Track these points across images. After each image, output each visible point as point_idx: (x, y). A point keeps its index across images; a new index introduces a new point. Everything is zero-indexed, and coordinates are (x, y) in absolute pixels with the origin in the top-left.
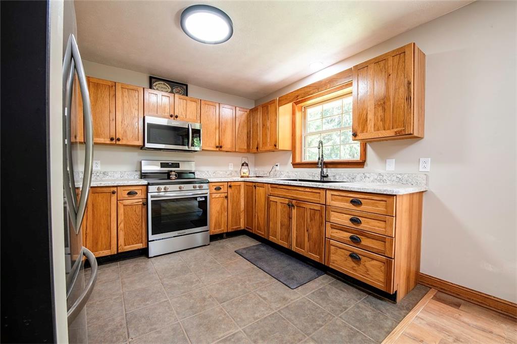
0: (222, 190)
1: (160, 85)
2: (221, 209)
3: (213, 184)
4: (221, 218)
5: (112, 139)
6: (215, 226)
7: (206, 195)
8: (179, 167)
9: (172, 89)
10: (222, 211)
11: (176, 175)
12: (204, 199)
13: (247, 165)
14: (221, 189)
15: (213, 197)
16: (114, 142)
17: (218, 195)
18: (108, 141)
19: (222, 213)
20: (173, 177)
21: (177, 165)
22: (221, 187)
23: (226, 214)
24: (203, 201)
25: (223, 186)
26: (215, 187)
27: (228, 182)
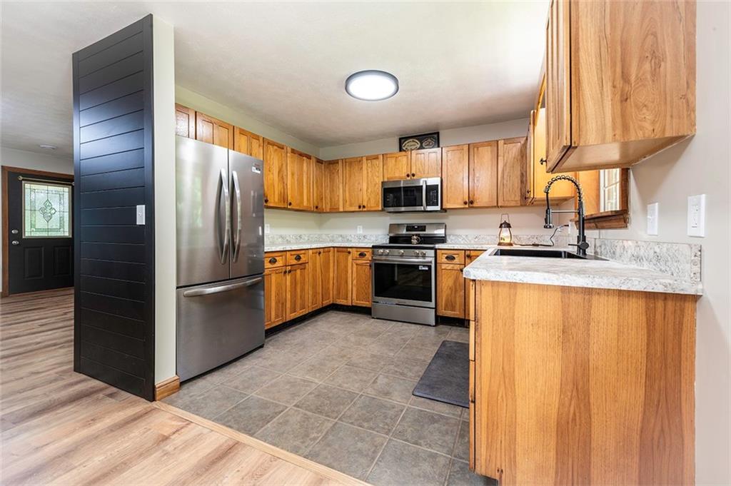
0: (456, 261)
1: (409, 144)
2: (455, 286)
3: (443, 251)
4: (455, 297)
5: (360, 207)
6: (446, 305)
7: (429, 264)
8: (425, 230)
9: (421, 144)
10: (456, 288)
11: (417, 240)
12: (427, 269)
13: (508, 226)
14: (454, 258)
15: (443, 268)
16: (361, 209)
17: (450, 267)
18: (357, 209)
19: (456, 291)
20: (414, 241)
21: (423, 228)
22: (455, 256)
23: (462, 293)
24: (426, 270)
25: (458, 254)
26: (446, 256)
27: (465, 250)
